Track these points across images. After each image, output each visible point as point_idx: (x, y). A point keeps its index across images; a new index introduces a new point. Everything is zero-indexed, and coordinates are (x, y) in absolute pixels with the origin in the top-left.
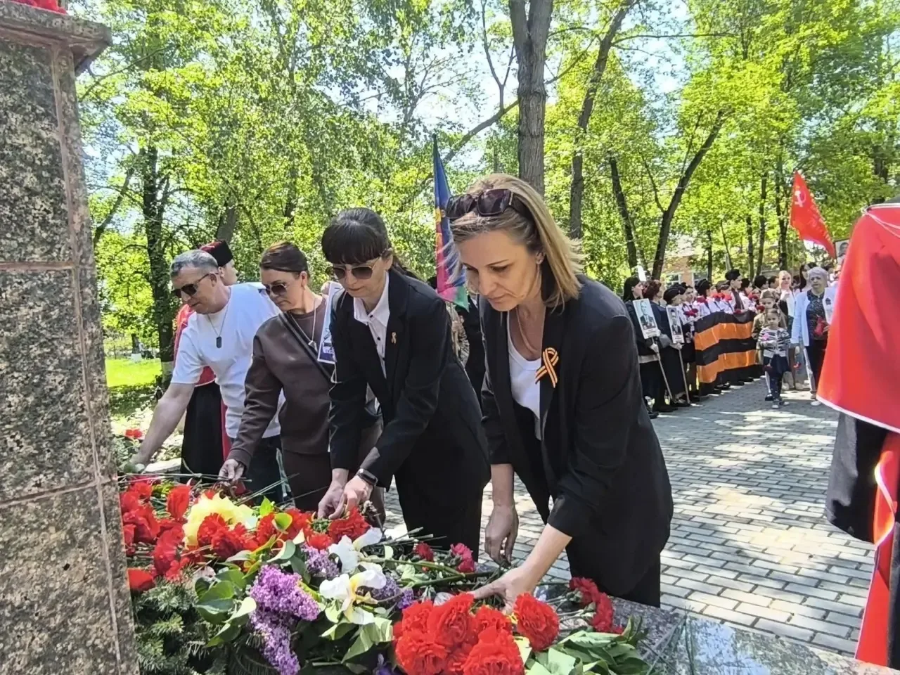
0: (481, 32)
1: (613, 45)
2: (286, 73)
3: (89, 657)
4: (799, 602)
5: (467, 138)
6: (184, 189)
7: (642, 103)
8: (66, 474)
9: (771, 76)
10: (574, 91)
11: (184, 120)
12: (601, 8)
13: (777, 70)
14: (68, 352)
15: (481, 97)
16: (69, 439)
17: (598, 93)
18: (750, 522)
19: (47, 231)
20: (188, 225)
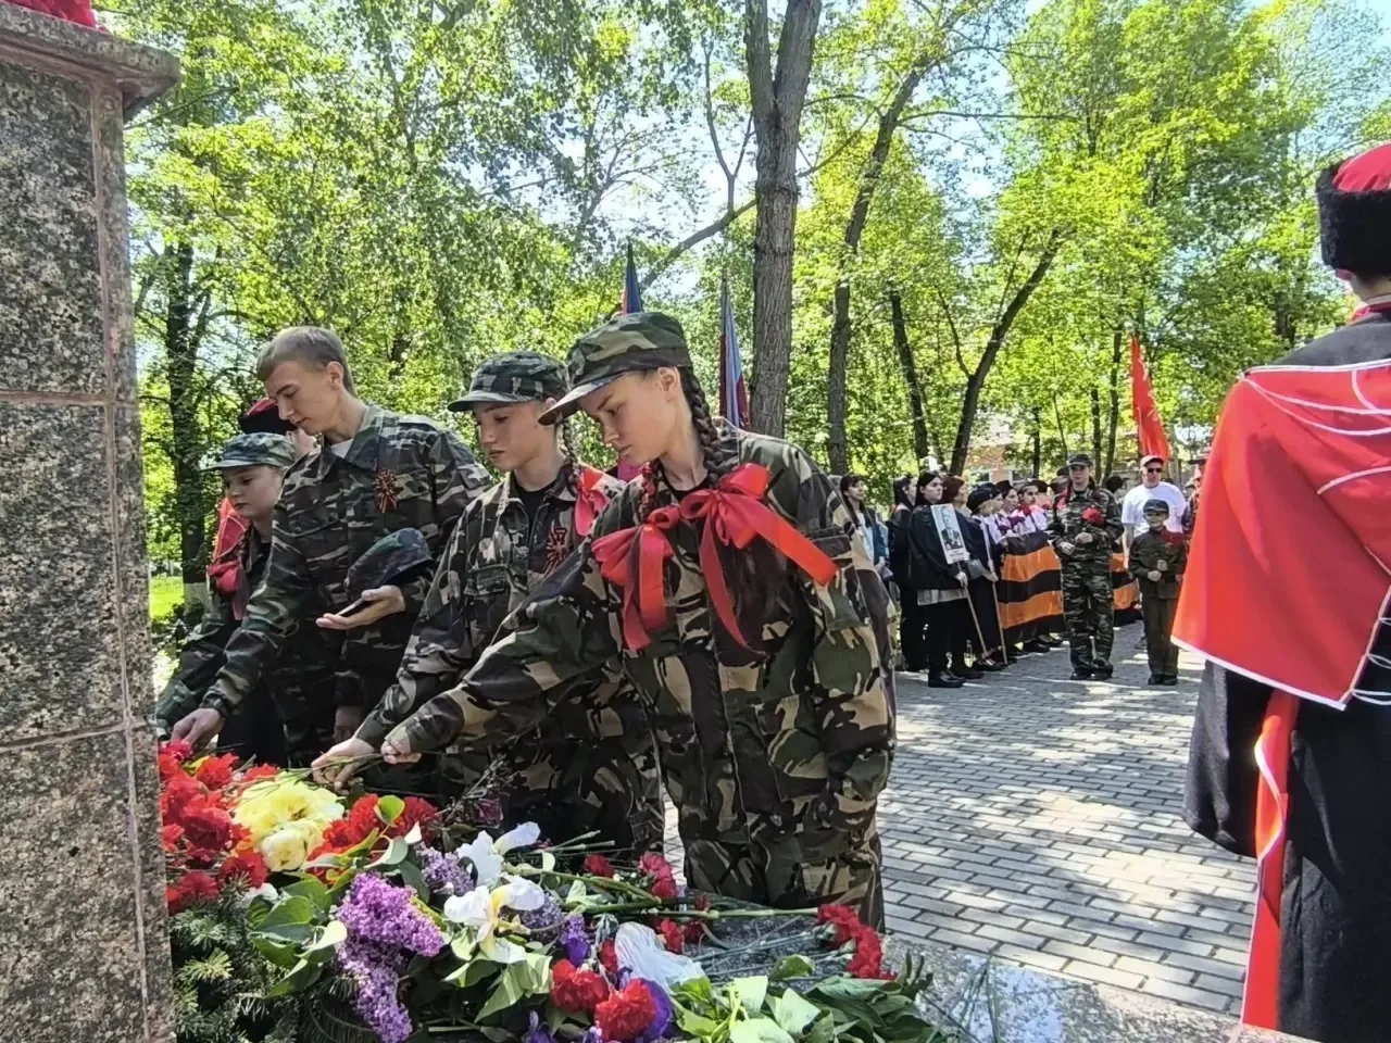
0: (703, 94)
1: (900, 124)
2: (402, 139)
3: (101, 992)
4: (1157, 958)
5: (676, 253)
6: (232, 313)
7: (939, 212)
8: (80, 711)
9: (1129, 183)
10: (839, 189)
11: (239, 205)
12: (882, 69)
13: (1139, 174)
14: (92, 528)
15: (700, 192)
16: (87, 658)
17: (875, 194)
18: (1087, 842)
19: (70, 348)
20: (236, 370)
